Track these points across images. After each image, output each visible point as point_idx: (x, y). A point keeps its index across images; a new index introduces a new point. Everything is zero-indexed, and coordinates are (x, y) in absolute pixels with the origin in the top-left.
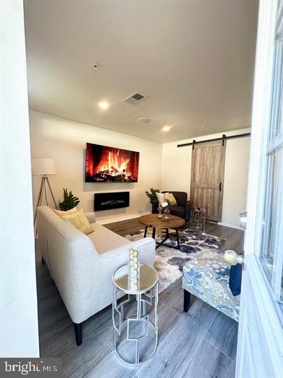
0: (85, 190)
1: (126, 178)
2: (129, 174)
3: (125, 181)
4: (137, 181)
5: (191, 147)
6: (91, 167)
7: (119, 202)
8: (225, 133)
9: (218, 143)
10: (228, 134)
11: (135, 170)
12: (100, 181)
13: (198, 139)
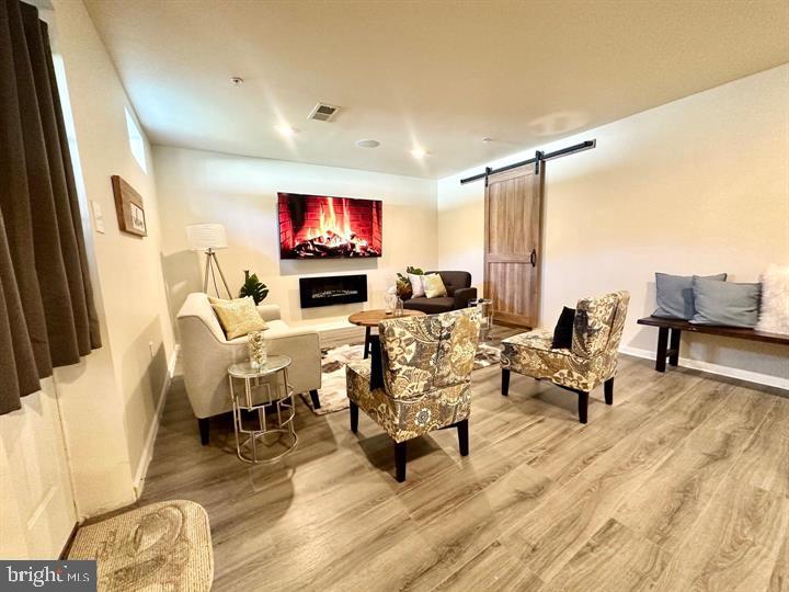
0: (283, 273)
1: (358, 250)
2: (364, 243)
3: (356, 255)
4: (380, 255)
5: (483, 181)
6: (289, 234)
7: (347, 293)
8: (540, 149)
9: (527, 169)
10: (547, 149)
11: (375, 234)
12: (306, 257)
13: (495, 165)
